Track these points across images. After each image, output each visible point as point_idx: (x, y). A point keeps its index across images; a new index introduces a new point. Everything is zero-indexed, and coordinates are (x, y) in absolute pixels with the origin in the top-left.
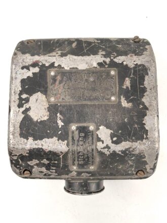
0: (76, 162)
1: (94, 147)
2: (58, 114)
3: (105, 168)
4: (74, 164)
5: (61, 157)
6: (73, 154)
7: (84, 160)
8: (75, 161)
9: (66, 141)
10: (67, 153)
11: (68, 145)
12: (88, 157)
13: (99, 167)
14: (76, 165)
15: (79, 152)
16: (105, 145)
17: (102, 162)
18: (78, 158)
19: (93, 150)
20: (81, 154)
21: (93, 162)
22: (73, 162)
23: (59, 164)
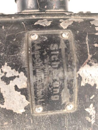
0: (63, 46)
1: (33, 79)
2: (93, 122)
3: (10, 38)
4: (66, 42)
5: (90, 56)
6: (70, 62)
7: (49, 52)
8: (66, 49)
9: (83, 84)
10: (81, 64)
11: (80, 78)
12: (42, 57)
13: (20, 38)
14: (62, 42)
16: (12, 83)
17: (15, 48)
18: (60, 56)
19: (35, 73)
20: (56, 64)
21: (33, 49)
22: (68, 46)
23: (91, 43)
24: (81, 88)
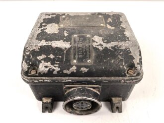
0: (77, 56)
1: (90, 44)
2: (65, 31)
3: (100, 62)
4: (75, 59)
5: (65, 52)
6: (74, 49)
7: (83, 54)
8: (75, 55)
9: (69, 42)
10: (70, 49)
11: (71, 44)
12: (86, 52)
13: (95, 62)
14: (77, 58)
15: (79, 48)
16: (98, 44)
17: (98, 57)
18: (78, 52)
19: (89, 46)
20: (80, 49)
21: (90, 55)
22: (74, 56)
23: (63, 58)
24: (71, 41)
